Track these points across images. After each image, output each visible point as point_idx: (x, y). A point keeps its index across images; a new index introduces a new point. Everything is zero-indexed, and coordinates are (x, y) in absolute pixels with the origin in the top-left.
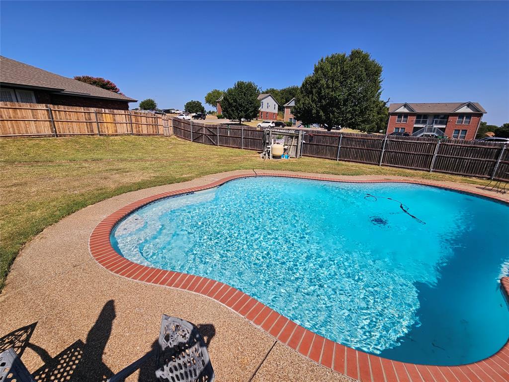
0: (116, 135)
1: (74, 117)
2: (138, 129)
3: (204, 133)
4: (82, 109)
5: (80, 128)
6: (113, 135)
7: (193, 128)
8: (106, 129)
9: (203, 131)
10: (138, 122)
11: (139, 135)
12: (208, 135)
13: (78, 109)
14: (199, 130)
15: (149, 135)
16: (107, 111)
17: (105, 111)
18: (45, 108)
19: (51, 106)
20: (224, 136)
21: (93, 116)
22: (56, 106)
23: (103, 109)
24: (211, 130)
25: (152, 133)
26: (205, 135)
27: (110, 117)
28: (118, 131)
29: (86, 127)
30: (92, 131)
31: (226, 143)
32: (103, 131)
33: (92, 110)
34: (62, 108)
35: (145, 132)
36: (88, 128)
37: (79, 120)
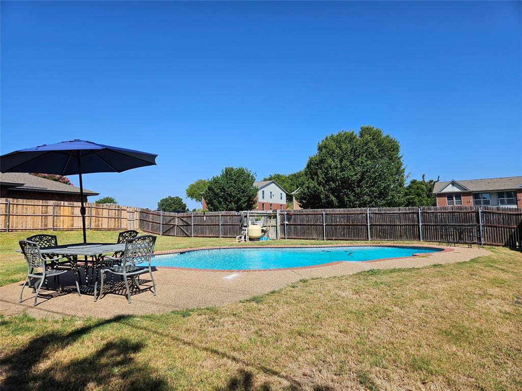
0: (72, 230)
1: (30, 210)
2: (97, 223)
3: (176, 224)
4: (40, 202)
5: (33, 222)
6: (68, 230)
7: (163, 219)
8: (62, 222)
9: (174, 222)
10: (98, 215)
11: (98, 229)
12: (181, 226)
13: (36, 202)
14: (170, 221)
15: (109, 230)
16: (66, 203)
17: (64, 204)
18: (4, 202)
19: (10, 200)
20: (199, 225)
21: (50, 209)
22: (15, 200)
23: (62, 202)
24: (185, 219)
25: (113, 227)
26: (178, 226)
27: (69, 210)
28: (75, 225)
29: (40, 222)
30: (46, 225)
31: (202, 233)
32: (58, 225)
33: (51, 202)
34: (21, 201)
35: (105, 226)
36: (42, 222)
37: (34, 213)
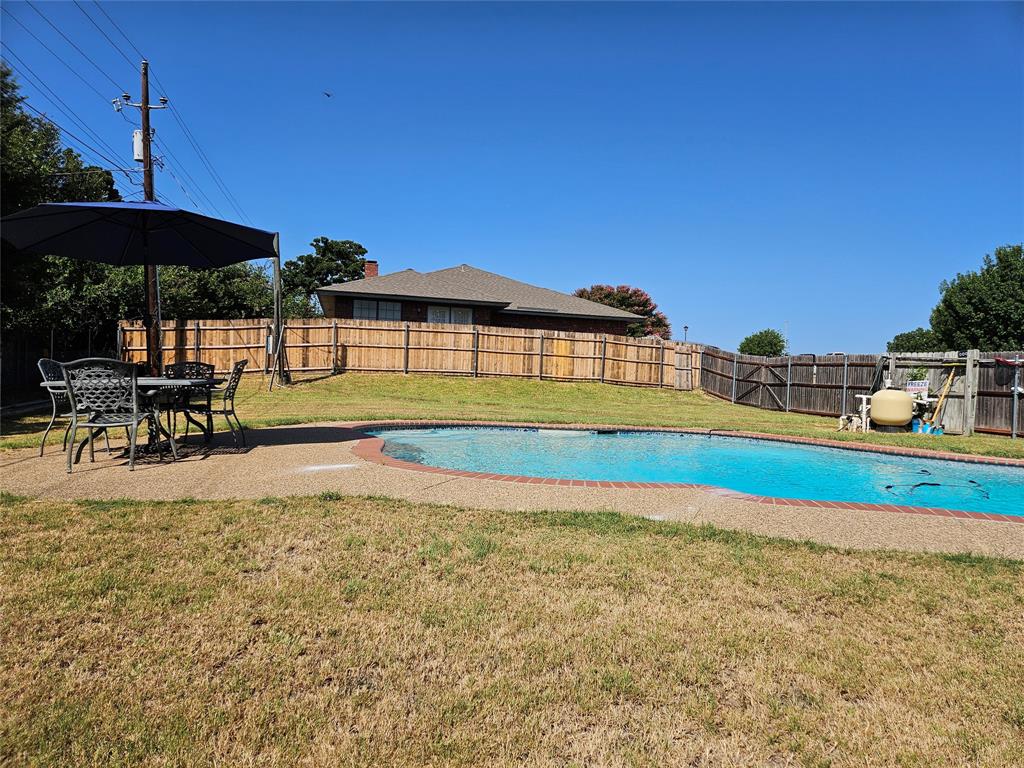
0: (571, 380)
1: (507, 344)
2: (616, 371)
3: (762, 380)
4: (522, 332)
5: (512, 364)
6: (564, 380)
7: (739, 369)
8: (554, 367)
9: (759, 376)
10: (618, 356)
11: (617, 383)
12: (770, 385)
13: (516, 332)
14: (752, 374)
15: (638, 385)
16: (563, 334)
17: (558, 335)
18: (472, 331)
19: (480, 328)
20: (802, 385)
21: (537, 343)
22: (486, 328)
23: (556, 332)
24: (777, 371)
25: (646, 380)
26: (764, 385)
27: (566, 347)
28: (576, 373)
29: (522, 364)
30: (530, 370)
31: (808, 404)
32: (549, 371)
33: (538, 333)
34: (494, 330)
35: (631, 378)
36: (524, 364)
37: (513, 350)
